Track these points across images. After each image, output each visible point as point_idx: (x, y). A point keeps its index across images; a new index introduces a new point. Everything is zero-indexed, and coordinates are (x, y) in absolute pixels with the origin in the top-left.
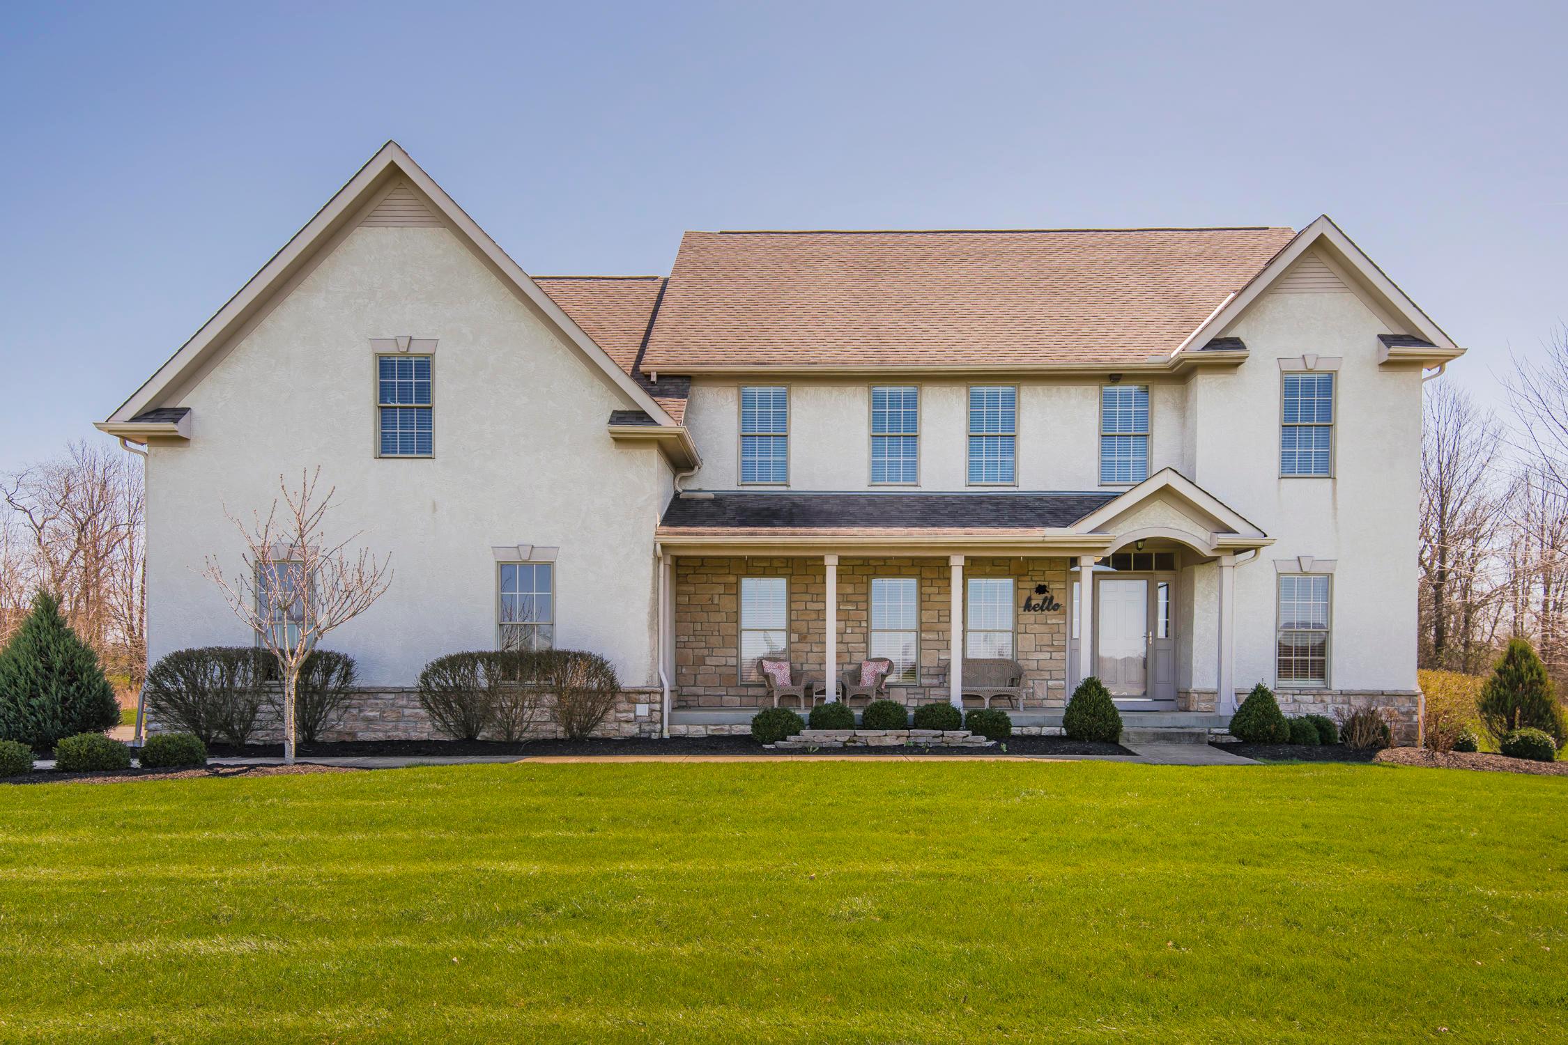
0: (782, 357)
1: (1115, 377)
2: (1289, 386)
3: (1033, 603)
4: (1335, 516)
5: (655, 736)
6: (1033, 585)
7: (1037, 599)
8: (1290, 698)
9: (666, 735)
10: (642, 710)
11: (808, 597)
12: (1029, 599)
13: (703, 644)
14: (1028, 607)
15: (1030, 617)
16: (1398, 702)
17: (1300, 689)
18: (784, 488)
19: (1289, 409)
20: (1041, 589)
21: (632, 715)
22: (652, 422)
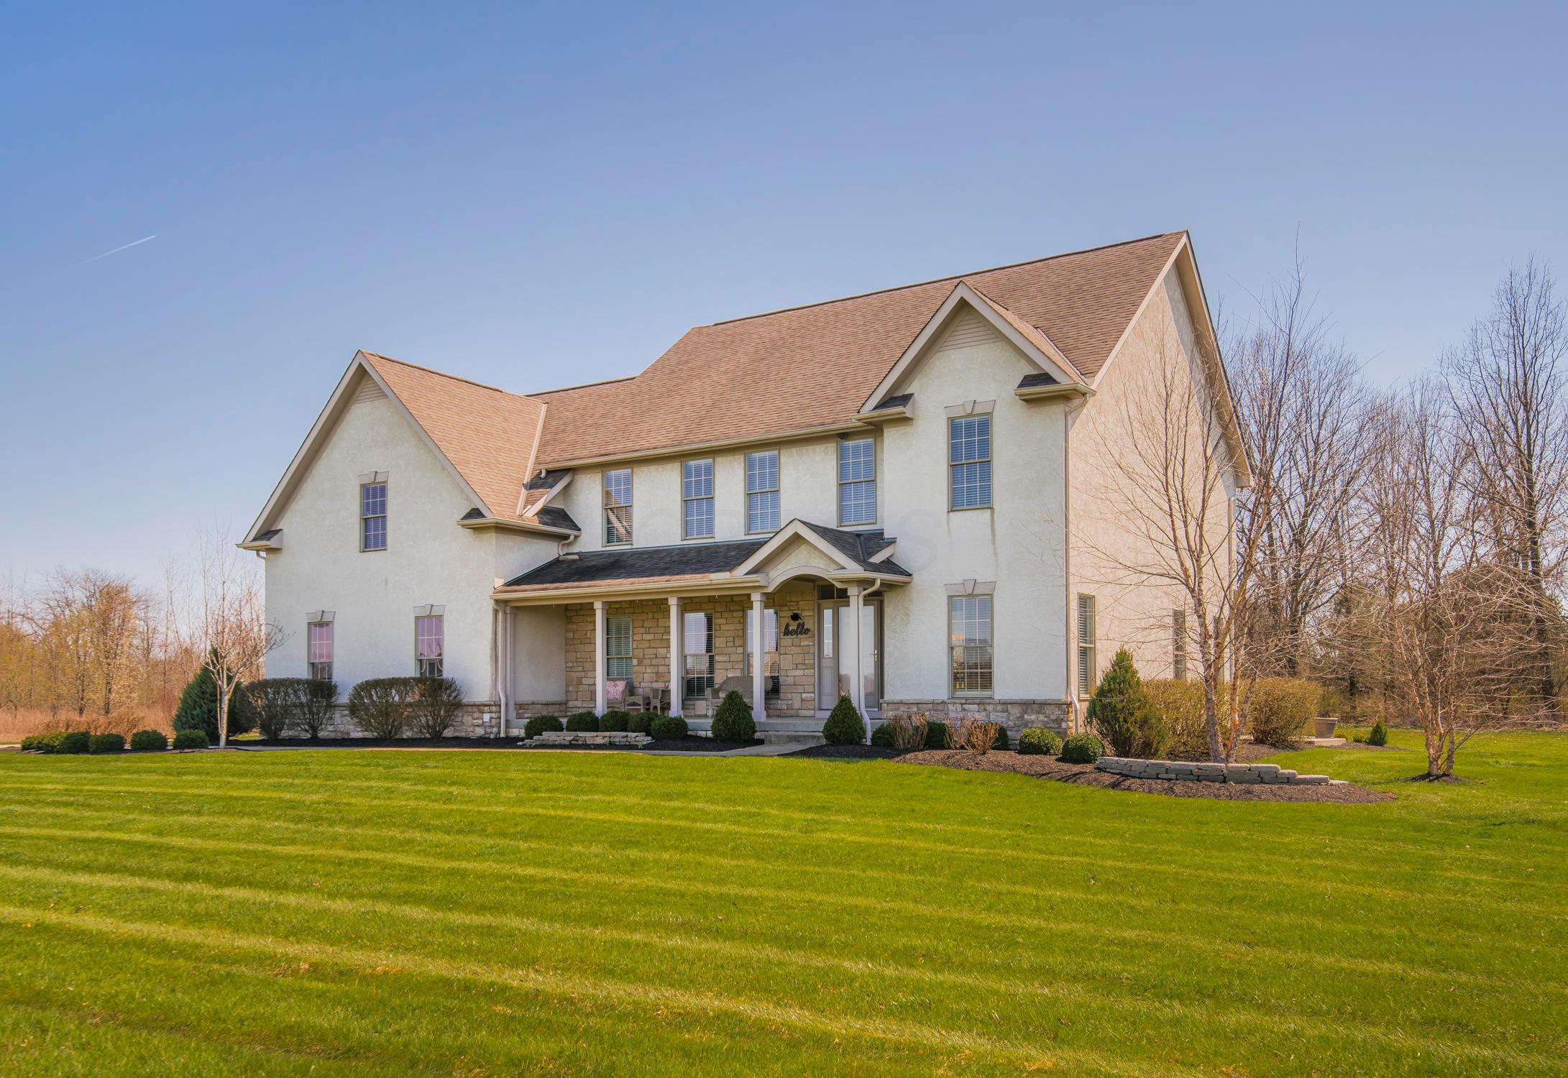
0: (621, 448)
1: (844, 435)
2: (955, 428)
3: (791, 628)
4: (993, 542)
5: (492, 736)
6: (790, 614)
7: (793, 626)
8: (959, 706)
9: (502, 735)
10: (486, 717)
11: (643, 630)
12: (787, 625)
13: (581, 669)
14: (787, 632)
15: (788, 640)
16: (1048, 710)
17: (967, 699)
18: (629, 547)
19: (954, 451)
20: (795, 617)
21: (480, 721)
22: (483, 516)
